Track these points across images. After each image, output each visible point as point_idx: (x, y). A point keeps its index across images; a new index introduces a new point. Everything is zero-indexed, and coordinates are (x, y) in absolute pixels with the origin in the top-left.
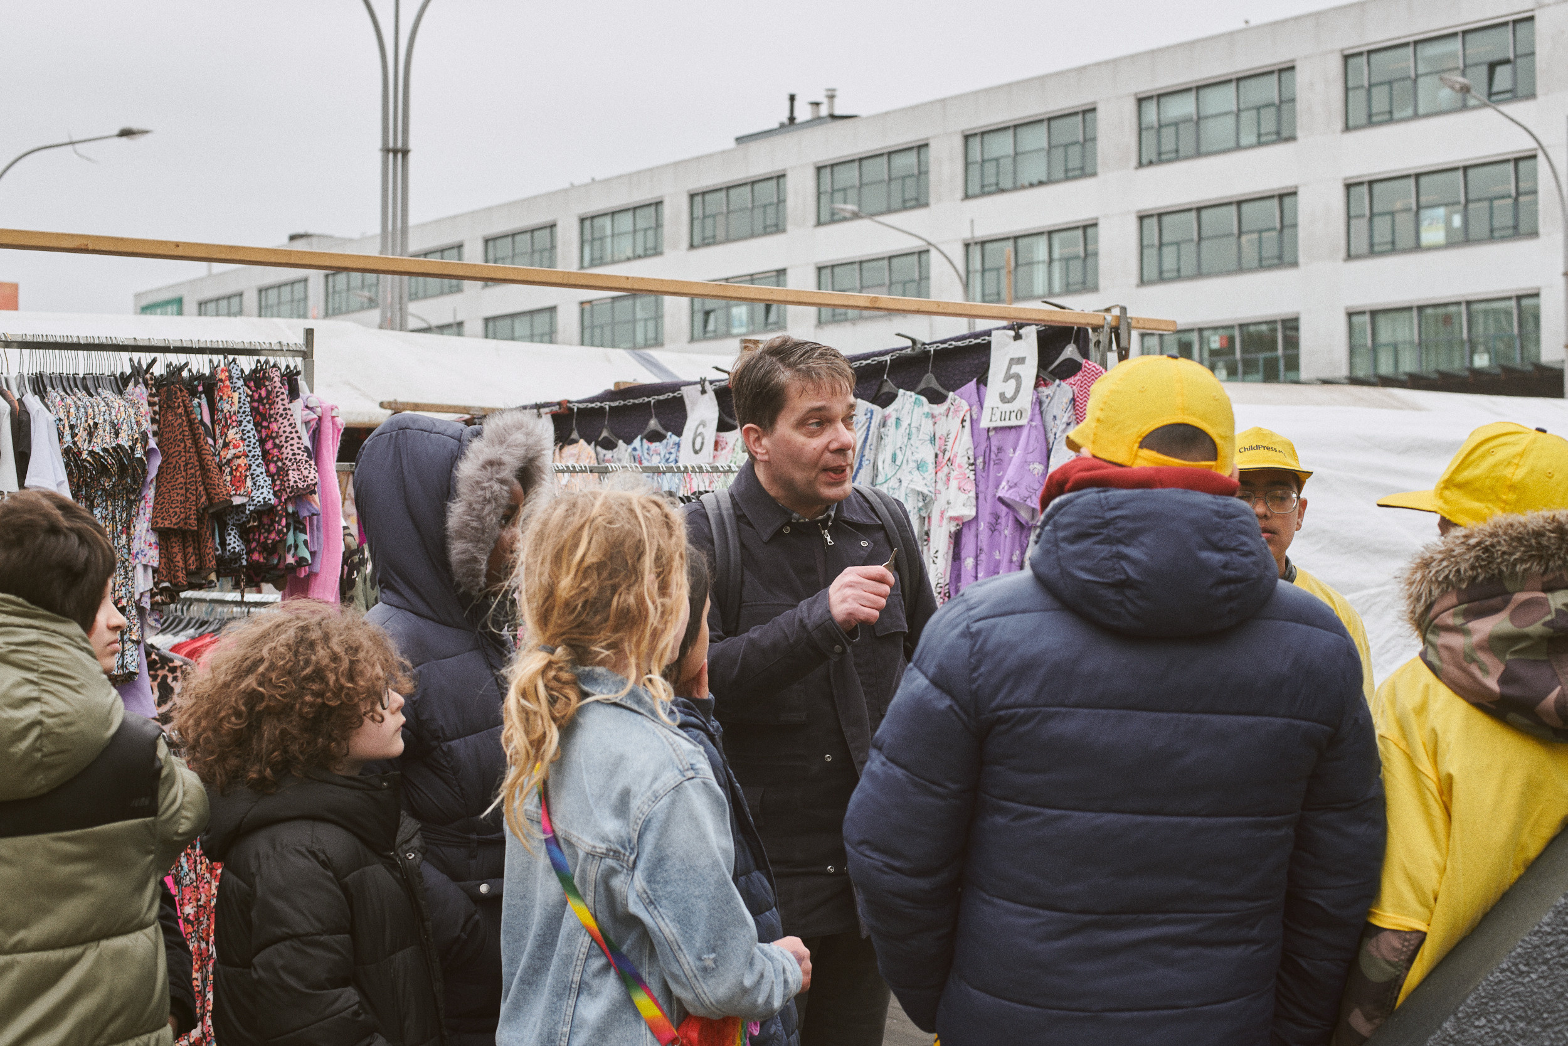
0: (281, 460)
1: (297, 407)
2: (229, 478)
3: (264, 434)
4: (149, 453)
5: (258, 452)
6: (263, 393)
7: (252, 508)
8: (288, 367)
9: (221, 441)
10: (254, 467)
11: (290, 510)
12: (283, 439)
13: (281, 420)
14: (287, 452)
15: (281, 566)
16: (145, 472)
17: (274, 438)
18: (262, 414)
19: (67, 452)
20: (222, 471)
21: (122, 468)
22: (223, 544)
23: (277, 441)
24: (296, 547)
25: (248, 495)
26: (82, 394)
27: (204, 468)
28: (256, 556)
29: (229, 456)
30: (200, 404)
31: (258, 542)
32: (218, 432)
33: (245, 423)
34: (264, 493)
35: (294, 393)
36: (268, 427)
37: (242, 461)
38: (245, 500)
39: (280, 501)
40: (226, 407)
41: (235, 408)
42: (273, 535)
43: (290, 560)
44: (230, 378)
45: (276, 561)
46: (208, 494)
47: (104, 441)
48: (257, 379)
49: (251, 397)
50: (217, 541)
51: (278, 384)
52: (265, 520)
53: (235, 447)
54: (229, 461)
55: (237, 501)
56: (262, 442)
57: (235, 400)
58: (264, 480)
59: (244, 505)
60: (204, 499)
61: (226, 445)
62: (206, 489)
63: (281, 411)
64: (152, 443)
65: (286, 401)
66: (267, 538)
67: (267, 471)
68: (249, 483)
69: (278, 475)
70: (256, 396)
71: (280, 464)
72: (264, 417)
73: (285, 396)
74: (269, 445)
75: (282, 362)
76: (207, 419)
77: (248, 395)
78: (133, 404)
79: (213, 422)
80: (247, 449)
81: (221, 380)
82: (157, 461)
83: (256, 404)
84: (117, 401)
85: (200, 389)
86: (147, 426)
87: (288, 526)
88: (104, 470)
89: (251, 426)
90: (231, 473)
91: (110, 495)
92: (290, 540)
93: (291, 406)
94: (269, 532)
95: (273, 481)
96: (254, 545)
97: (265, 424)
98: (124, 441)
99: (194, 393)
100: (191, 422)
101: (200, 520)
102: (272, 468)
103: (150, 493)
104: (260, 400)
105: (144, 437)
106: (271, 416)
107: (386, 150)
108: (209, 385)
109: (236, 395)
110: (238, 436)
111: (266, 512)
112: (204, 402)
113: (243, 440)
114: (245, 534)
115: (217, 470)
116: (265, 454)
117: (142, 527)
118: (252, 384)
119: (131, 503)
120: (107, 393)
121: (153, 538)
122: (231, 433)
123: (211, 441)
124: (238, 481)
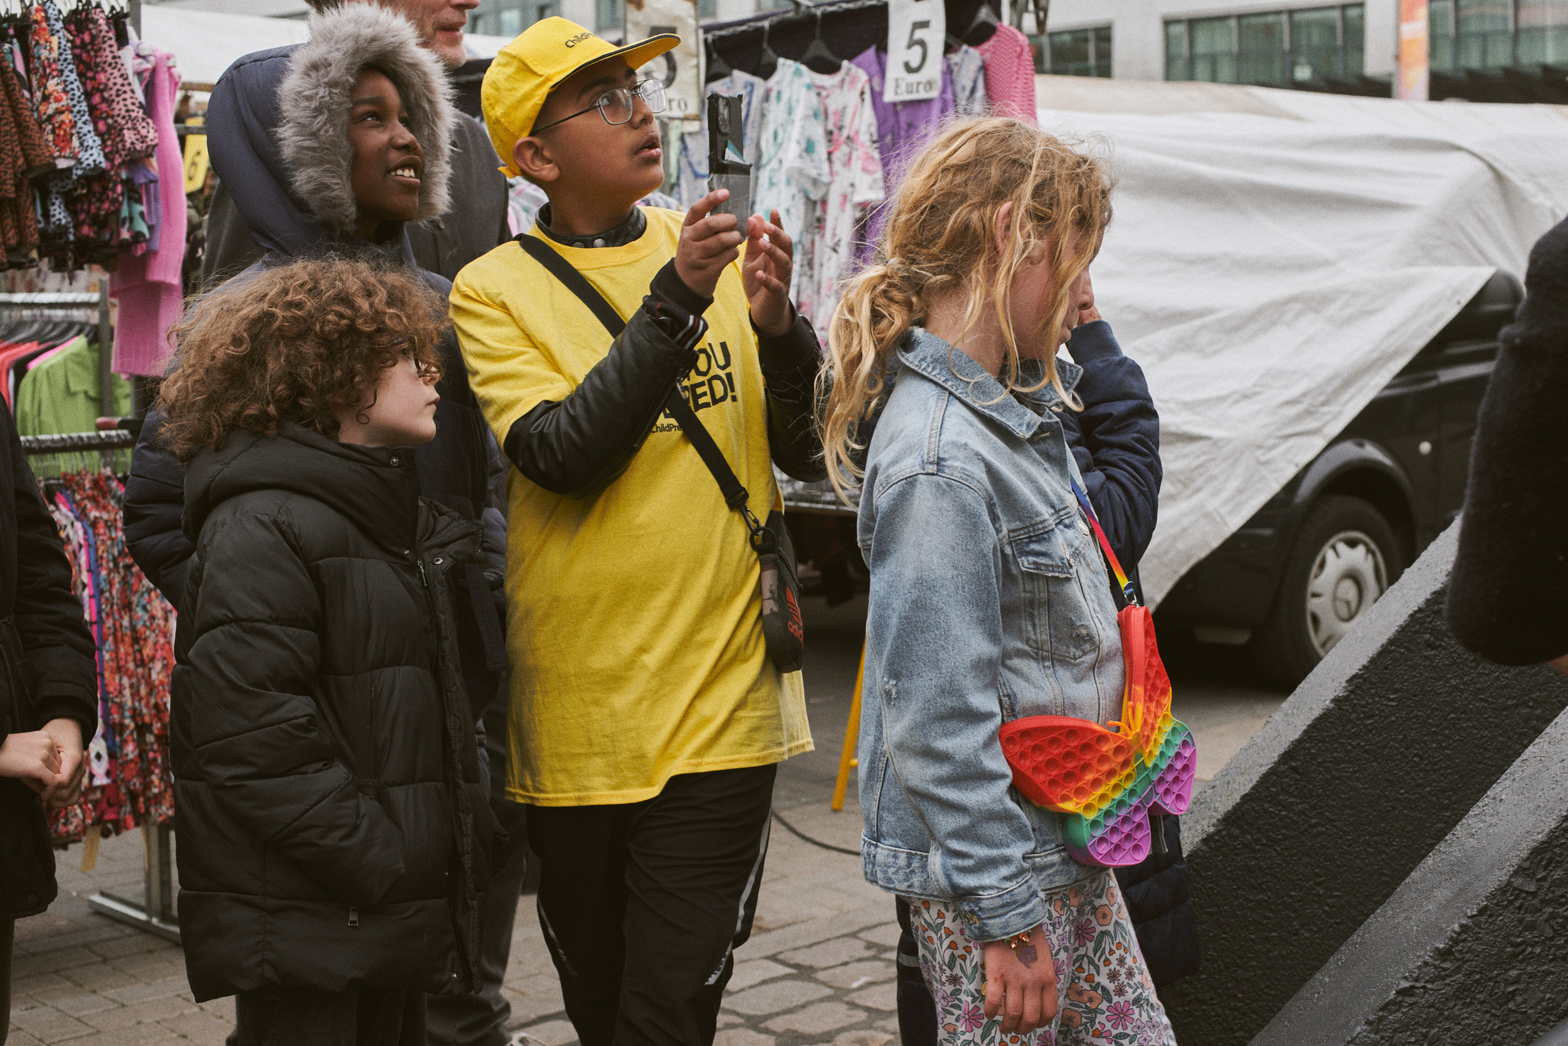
0: (112, 117)
1: (127, 55)
2: (51, 137)
3: (89, 86)
5: (84, 106)
6: (87, 38)
7: (80, 172)
8: (113, 8)
9: (39, 94)
10: (80, 124)
11: (124, 175)
12: (113, 92)
13: (109, 70)
14: (119, 108)
15: (114, 242)
17: (102, 91)
18: (86, 63)
20: (42, 130)
22: (46, 215)
23: (106, 95)
24: (131, 219)
25: (74, 157)
27: (21, 126)
28: (85, 230)
29: (50, 111)
30: (11, 51)
31: (88, 212)
32: (35, 83)
33: (66, 73)
34: (94, 155)
35: (122, 40)
36: (94, 78)
37: (66, 117)
38: (72, 163)
39: (113, 165)
40: (44, 54)
41: (55, 54)
42: (106, 205)
43: (125, 235)
44: (47, 19)
45: (107, 237)
46: (26, 156)
48: (78, 21)
49: (72, 42)
50: (39, 211)
51: (105, 28)
52: (96, 188)
53: (57, 100)
54: (50, 118)
55: (62, 164)
56: (88, 95)
57: (55, 44)
58: (93, 140)
59: (69, 170)
60: (21, 161)
61: (46, 98)
62: (23, 150)
63: (109, 60)
65: (115, 48)
66: (99, 209)
67: (96, 129)
68: (75, 143)
69: (110, 135)
70: (78, 41)
71: (110, 121)
72: (88, 67)
73: (113, 42)
74: (96, 99)
75: (106, 4)
76: (21, 68)
77: (68, 41)
79: (28, 70)
80: (71, 103)
81: (36, 22)
83: (78, 51)
85: (11, 32)
87: (122, 194)
89: (73, 76)
90: (53, 131)
92: (125, 212)
93: (120, 53)
94: (102, 201)
95: (104, 142)
96: (82, 217)
97: (90, 74)
99: (6, 38)
100: (3, 71)
101: (18, 186)
102: (101, 126)
104: (83, 45)
106: (97, 65)
108: (21, 28)
109: (55, 40)
110: (60, 88)
111: (97, 178)
112: (16, 47)
113: (65, 92)
114: (71, 205)
115: (36, 128)
116: (92, 109)
118: (72, 27)
122: (52, 85)
123: (27, 94)
124: (63, 141)
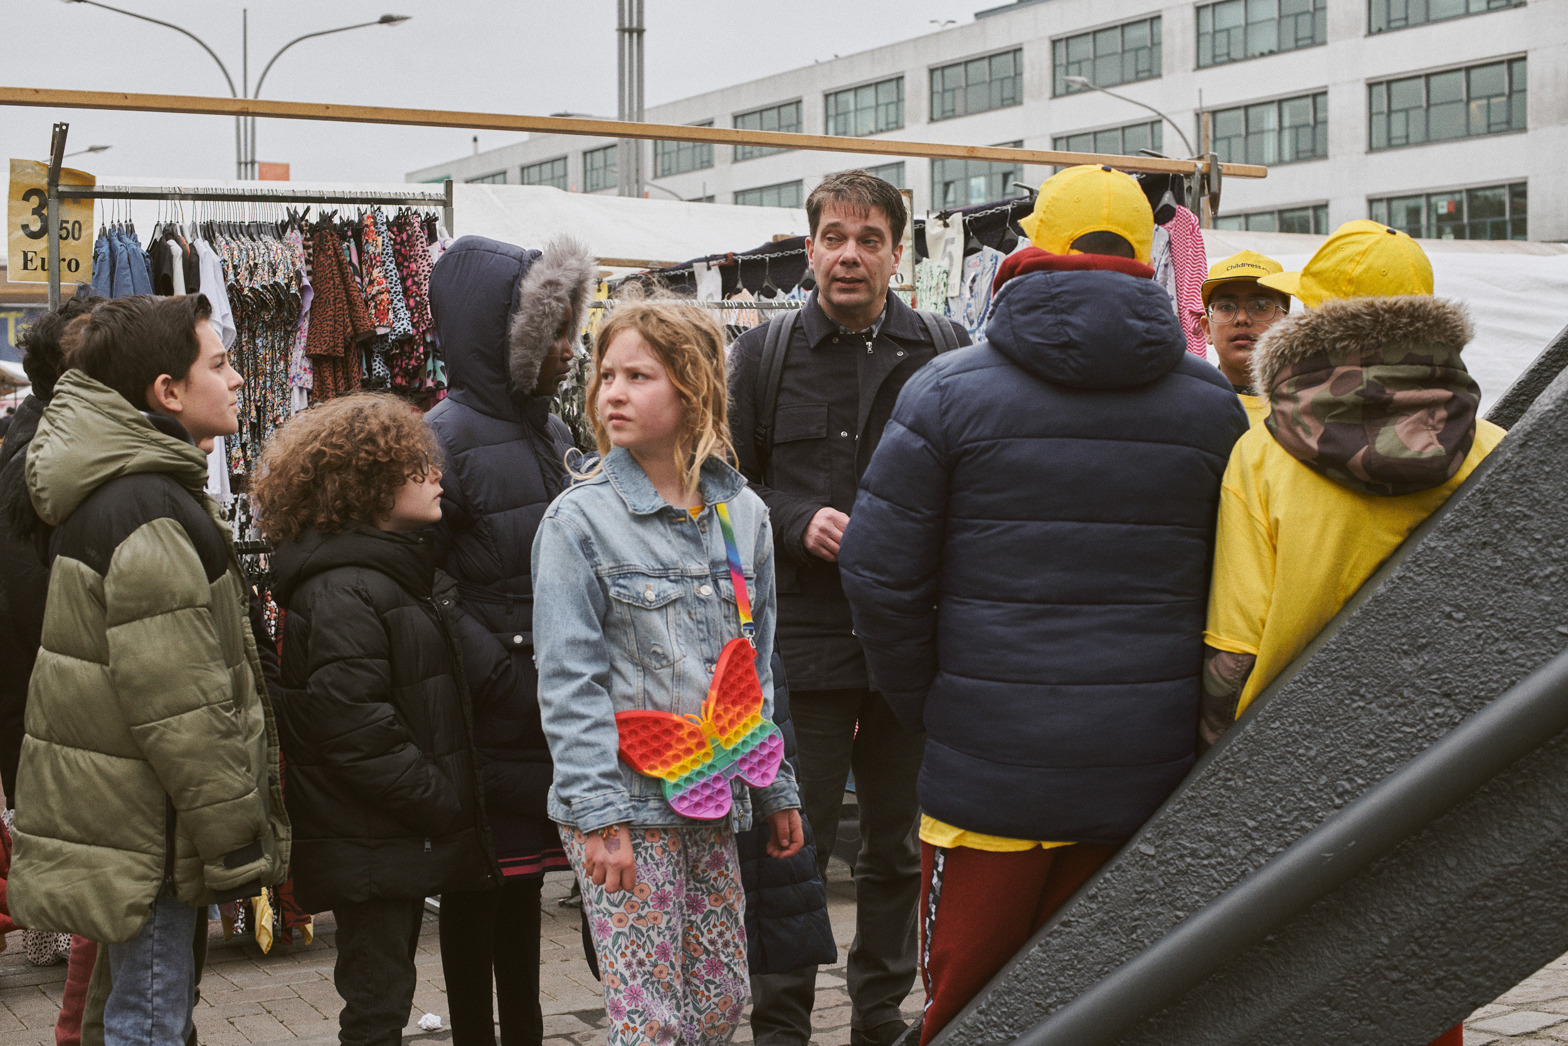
0: (420, 296)
1: (434, 249)
2: (373, 311)
3: (405, 273)
4: (303, 290)
5: (399, 288)
6: (405, 236)
7: (393, 337)
8: (427, 214)
9: (367, 279)
10: (395, 301)
11: (429, 339)
12: (422, 277)
13: (420, 260)
15: (423, 389)
16: (300, 307)
17: (413, 277)
18: (403, 256)
19: (230, 289)
20: (367, 306)
21: (279, 303)
22: (370, 369)
23: (416, 279)
24: (435, 372)
25: (390, 326)
26: (245, 240)
27: (351, 303)
28: (399, 380)
29: (374, 292)
30: (349, 247)
31: (401, 367)
32: (364, 271)
33: (388, 263)
34: (404, 325)
35: (432, 238)
36: (408, 267)
37: (385, 296)
38: (388, 330)
39: (418, 331)
40: (372, 249)
41: (379, 250)
42: (413, 362)
43: (430, 383)
44: (375, 224)
45: (417, 385)
46: (354, 326)
47: (262, 279)
48: (400, 224)
49: (394, 240)
50: (365, 366)
51: (418, 229)
52: (407, 348)
53: (379, 284)
54: (374, 297)
55: (381, 331)
56: (403, 280)
57: (379, 243)
58: (404, 314)
59: (386, 335)
60: (349, 330)
61: (371, 283)
62: (352, 321)
63: (420, 253)
64: (306, 281)
65: (424, 245)
66: (408, 364)
67: (407, 306)
68: (391, 315)
69: (418, 309)
70: (399, 239)
71: (418, 299)
72: (406, 258)
73: (423, 240)
74: (409, 282)
75: (423, 210)
76: (355, 261)
77: (391, 239)
78: (290, 248)
79: (360, 262)
80: (389, 286)
81: (367, 226)
82: (310, 297)
83: (398, 247)
84: (275, 245)
85: (350, 233)
86: (301, 265)
87: (426, 355)
88: (263, 305)
89: (393, 266)
90: (375, 307)
91: (270, 327)
92: (430, 366)
93: (429, 248)
94: (410, 359)
95: (412, 314)
96: (397, 370)
97: (406, 264)
98: (281, 279)
99: (344, 238)
100: (340, 263)
101: (347, 349)
102: (412, 303)
103: (305, 325)
104: (402, 241)
105: (298, 274)
106: (411, 257)
107: (622, 30)
108: (356, 231)
109: (380, 239)
110: (382, 274)
111: (406, 341)
112: (353, 245)
113: (386, 278)
114: (389, 361)
115: (362, 305)
116: (406, 291)
117: (297, 352)
118: (395, 229)
119: (288, 334)
120: (269, 239)
121: (307, 364)
122: (376, 272)
123: (358, 279)
124: (382, 314)
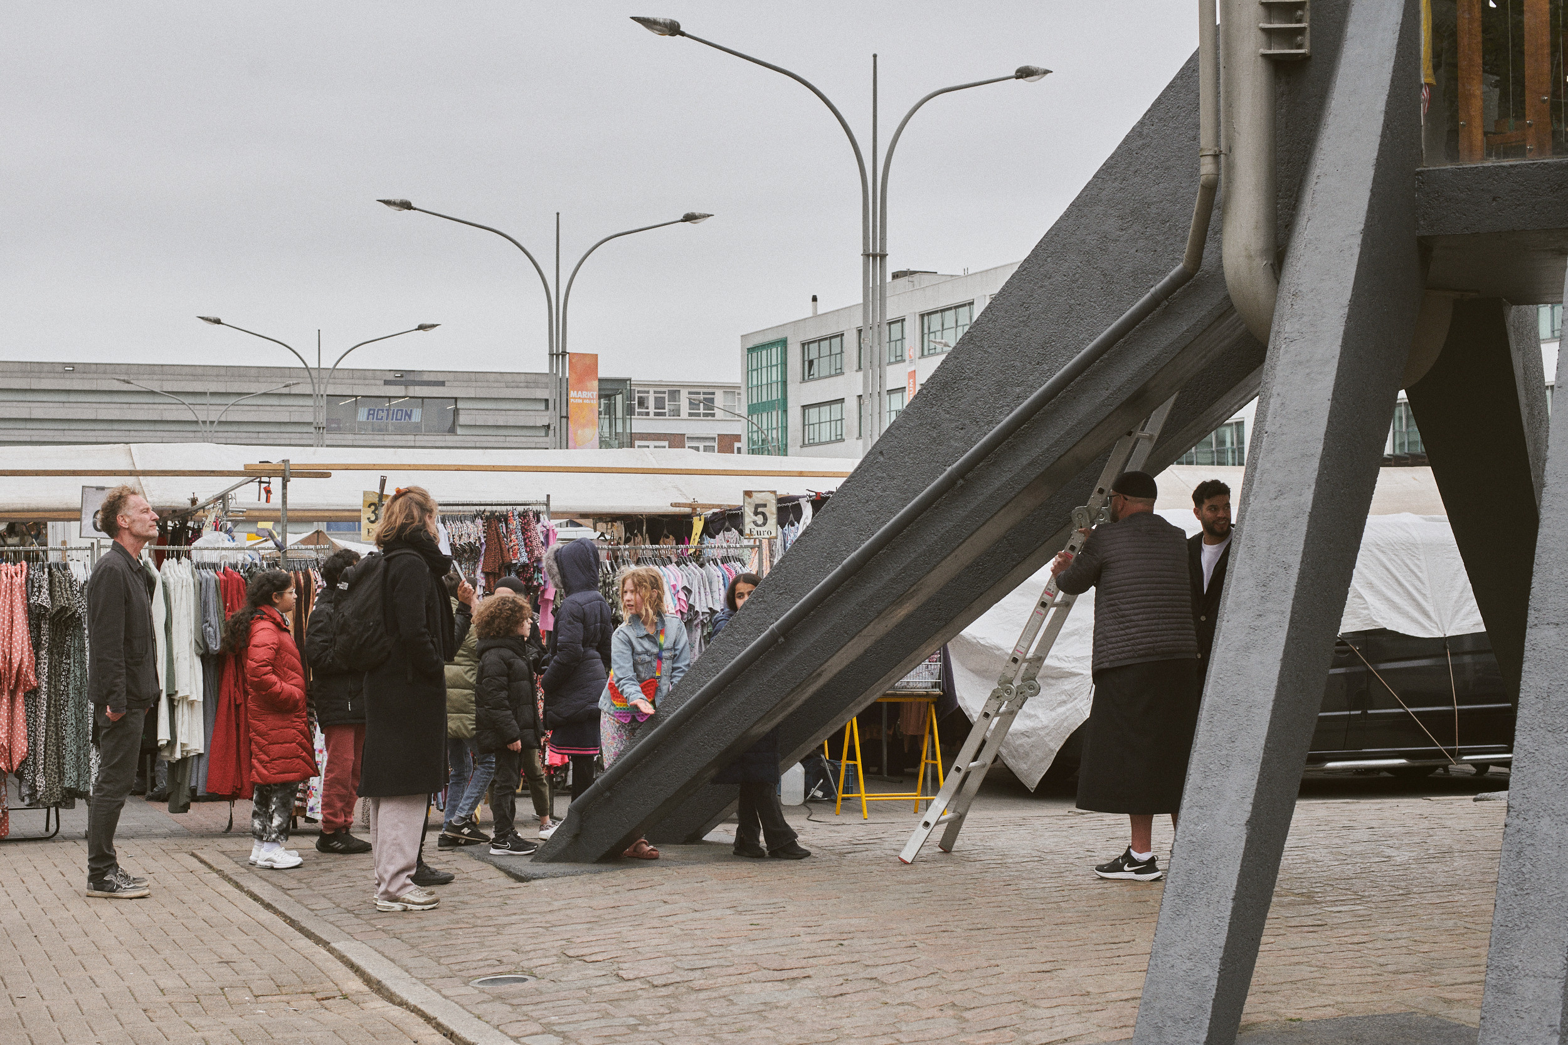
0: (532, 546)
1: (539, 527)
2: (511, 553)
3: (525, 537)
4: (481, 544)
5: (523, 543)
6: (526, 520)
7: (521, 564)
8: (537, 510)
9: (509, 540)
10: (521, 549)
11: (534, 566)
12: (533, 538)
13: (532, 531)
14: (534, 543)
16: (480, 551)
17: (529, 538)
18: (525, 530)
19: (451, 544)
20: (509, 551)
21: (472, 551)
23: (531, 539)
24: (538, 579)
25: (519, 560)
26: (459, 523)
27: (502, 550)
29: (512, 545)
30: (502, 525)
32: (508, 536)
33: (518, 533)
34: (524, 558)
35: (538, 521)
37: (516, 547)
38: (517, 561)
39: (531, 562)
40: (511, 526)
41: (515, 526)
42: (529, 575)
43: (535, 583)
44: (513, 514)
46: (503, 560)
47: (465, 540)
48: (523, 515)
49: (522, 522)
51: (533, 517)
52: (526, 569)
53: (515, 542)
54: (512, 547)
55: (514, 562)
56: (525, 540)
57: (515, 524)
58: (524, 554)
59: (517, 563)
60: (501, 561)
61: (511, 541)
62: (502, 558)
63: (533, 528)
64: (483, 541)
65: (535, 524)
67: (526, 551)
68: (519, 555)
69: (530, 552)
70: (524, 522)
71: (531, 548)
72: (527, 530)
73: (535, 522)
74: (527, 541)
75: (535, 508)
76: (504, 531)
77: (520, 521)
78: (477, 527)
79: (507, 532)
80: (519, 542)
81: (510, 516)
82: (484, 547)
83: (523, 525)
84: (471, 525)
85: (502, 519)
86: (482, 535)
87: (534, 571)
88: (464, 551)
89: (520, 534)
90: (512, 551)
91: (468, 560)
92: (536, 576)
93: (536, 526)
94: (527, 573)
95: (528, 554)
97: (526, 533)
98: (472, 540)
99: (501, 522)
100: (497, 533)
101: (500, 569)
102: (528, 550)
103: (482, 559)
105: (479, 538)
106: (529, 530)
107: (866, 255)
108: (505, 518)
109: (515, 521)
110: (515, 537)
111: (525, 566)
112: (504, 524)
113: (517, 539)
114: (518, 574)
115: (507, 551)
116: (526, 545)
117: (479, 571)
118: (522, 517)
119: (475, 563)
120: (468, 523)
121: (483, 576)
122: (513, 537)
123: (505, 540)
124: (515, 555)
